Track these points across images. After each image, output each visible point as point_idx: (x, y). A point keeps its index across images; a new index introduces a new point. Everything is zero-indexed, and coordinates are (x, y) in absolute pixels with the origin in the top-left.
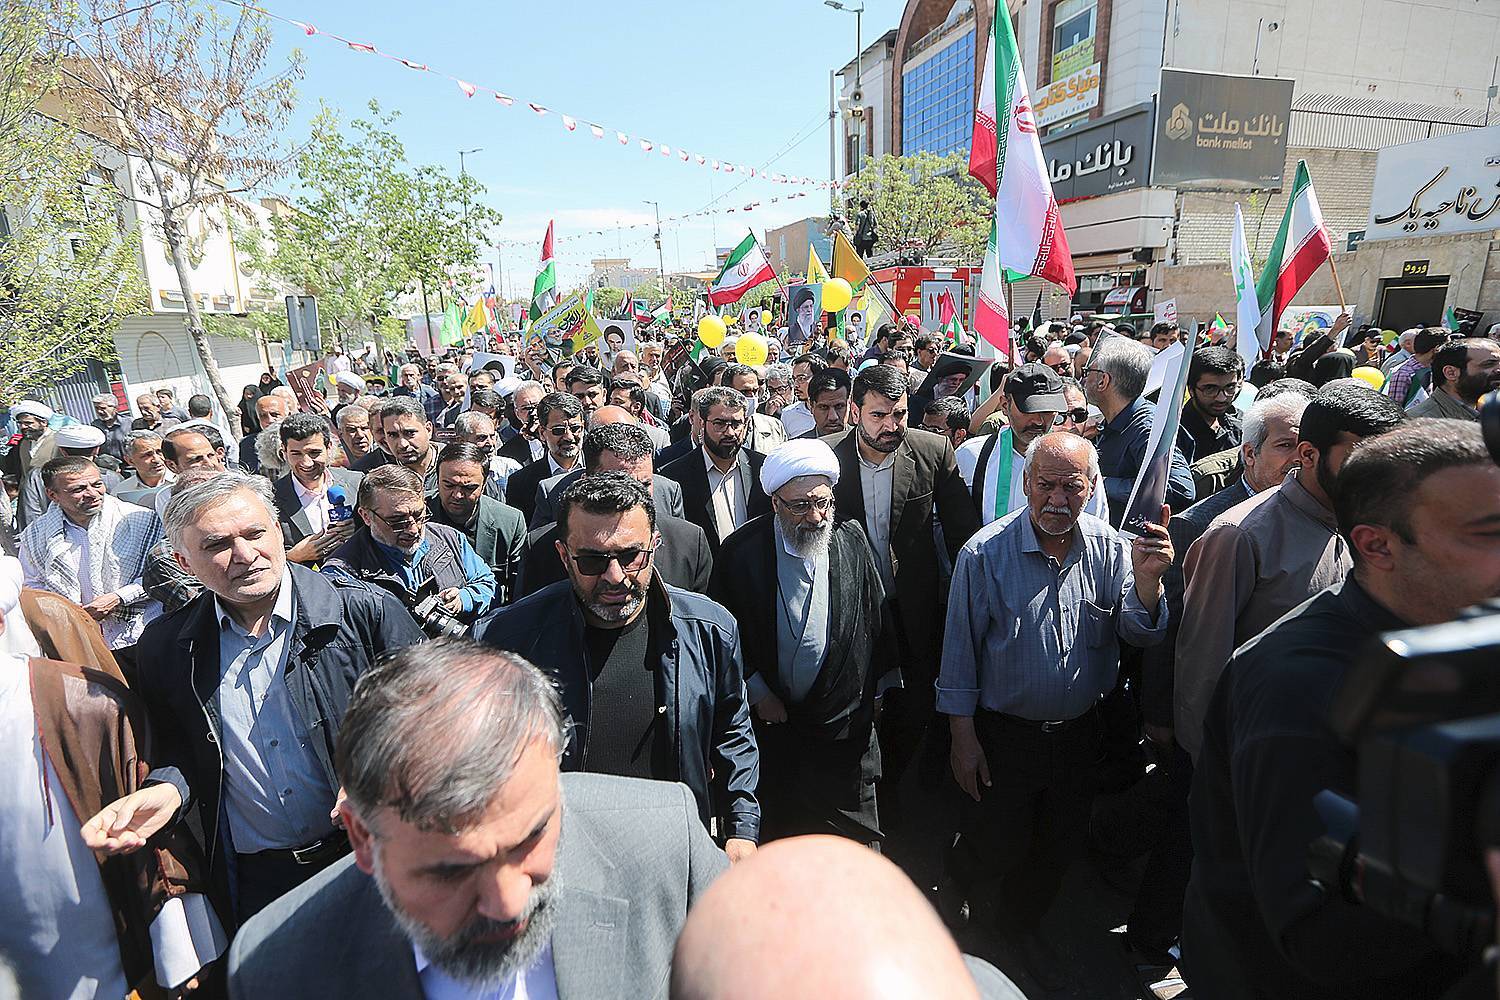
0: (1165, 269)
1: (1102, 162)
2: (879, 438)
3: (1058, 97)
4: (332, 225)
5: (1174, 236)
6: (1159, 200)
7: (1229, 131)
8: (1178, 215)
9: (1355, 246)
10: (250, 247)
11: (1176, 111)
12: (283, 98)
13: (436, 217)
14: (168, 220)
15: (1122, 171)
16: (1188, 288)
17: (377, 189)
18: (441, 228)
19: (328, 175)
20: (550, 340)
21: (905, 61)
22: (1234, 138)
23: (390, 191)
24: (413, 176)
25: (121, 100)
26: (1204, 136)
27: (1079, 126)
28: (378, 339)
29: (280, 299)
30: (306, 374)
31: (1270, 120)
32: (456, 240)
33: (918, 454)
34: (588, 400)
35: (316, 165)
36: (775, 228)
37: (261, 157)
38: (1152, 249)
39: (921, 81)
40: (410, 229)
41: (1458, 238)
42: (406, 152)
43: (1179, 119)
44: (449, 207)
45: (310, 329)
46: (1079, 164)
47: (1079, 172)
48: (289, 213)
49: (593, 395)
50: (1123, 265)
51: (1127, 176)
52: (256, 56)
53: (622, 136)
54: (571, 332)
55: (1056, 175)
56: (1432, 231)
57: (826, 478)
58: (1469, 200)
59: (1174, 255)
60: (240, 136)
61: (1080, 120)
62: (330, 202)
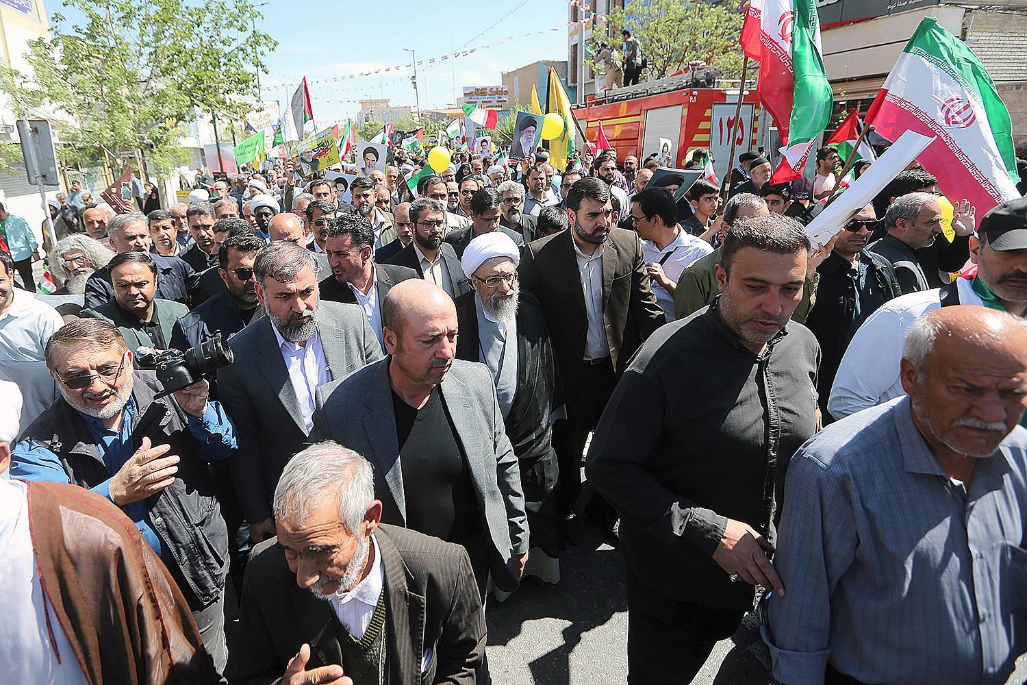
2: (593, 234)
20: (303, 157)
33: (618, 245)
34: (363, 199)
36: (510, 71)
44: (225, 34)
45: (46, 159)
49: (366, 196)
54: (320, 155)
57: (510, 259)
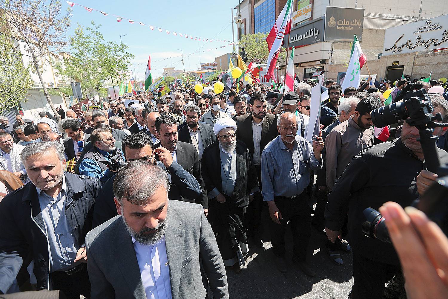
0: (329, 65)
1: (311, 34)
2: (259, 114)
3: (300, 14)
4: (83, 60)
5: (331, 56)
6: (327, 46)
7: (346, 24)
8: (332, 50)
9: (380, 57)
10: (58, 68)
11: (331, 19)
12: (66, 23)
13: (114, 57)
14: (35, 61)
15: (316, 37)
16: (335, 71)
17: (96, 49)
18: (116, 60)
19: (80, 45)
21: (255, 4)
22: (347, 26)
23: (99, 49)
24: (107, 45)
25: (17, 25)
26: (339, 26)
27: (305, 24)
28: (99, 94)
29: (68, 83)
30: (78, 106)
31: (358, 21)
32: (121, 64)
35: (76, 42)
36: (218, 57)
37: (61, 41)
38: (325, 60)
39: (259, 10)
40: (107, 61)
41: (406, 54)
42: (104, 37)
43: (332, 21)
44: (118, 53)
45: (79, 92)
46: (304, 35)
47: (304, 38)
48: (69, 57)
50: (318, 65)
51: (318, 38)
52: (57, 10)
53: (167, 31)
54: (161, 90)
55: (298, 39)
56: (400, 53)
57: (233, 129)
58: (409, 44)
59: (331, 61)
60: (54, 34)
61: (306, 21)
62: (82, 53)
